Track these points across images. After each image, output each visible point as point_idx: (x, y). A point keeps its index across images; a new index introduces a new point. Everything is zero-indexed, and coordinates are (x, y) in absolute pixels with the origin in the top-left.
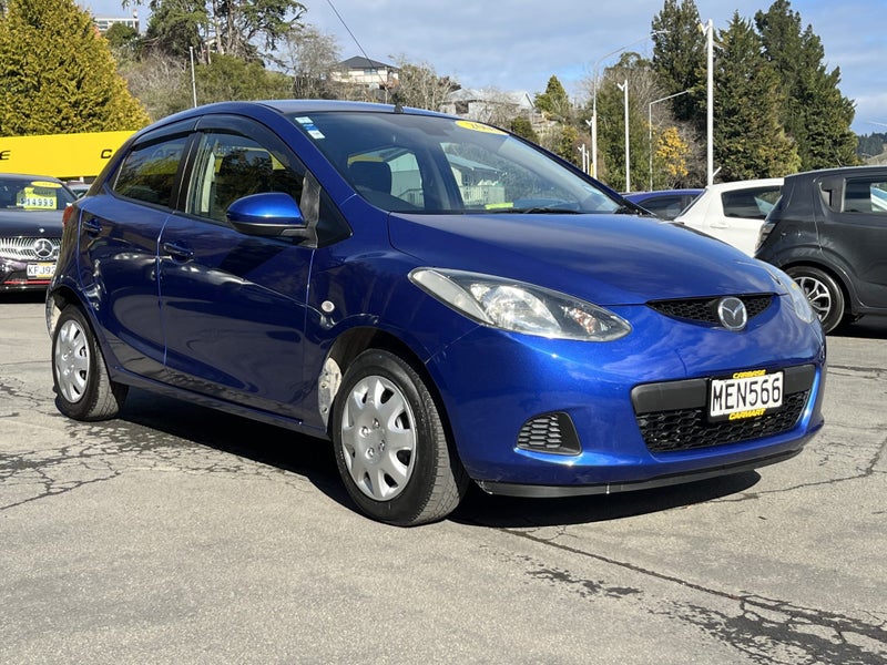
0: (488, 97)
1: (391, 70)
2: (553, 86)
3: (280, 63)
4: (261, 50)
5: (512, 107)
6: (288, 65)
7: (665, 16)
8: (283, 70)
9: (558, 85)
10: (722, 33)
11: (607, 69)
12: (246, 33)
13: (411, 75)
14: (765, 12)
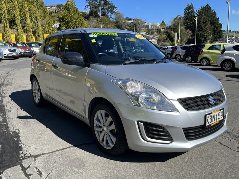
0: (152, 24)
1: (134, 20)
2: (163, 22)
3: (113, 19)
4: (109, 16)
5: (156, 26)
6: (115, 19)
7: (187, 7)
8: (113, 20)
9: (164, 22)
10: (198, 11)
11: (174, 19)
12: (107, 13)
13: (137, 20)
14: (205, 7)
